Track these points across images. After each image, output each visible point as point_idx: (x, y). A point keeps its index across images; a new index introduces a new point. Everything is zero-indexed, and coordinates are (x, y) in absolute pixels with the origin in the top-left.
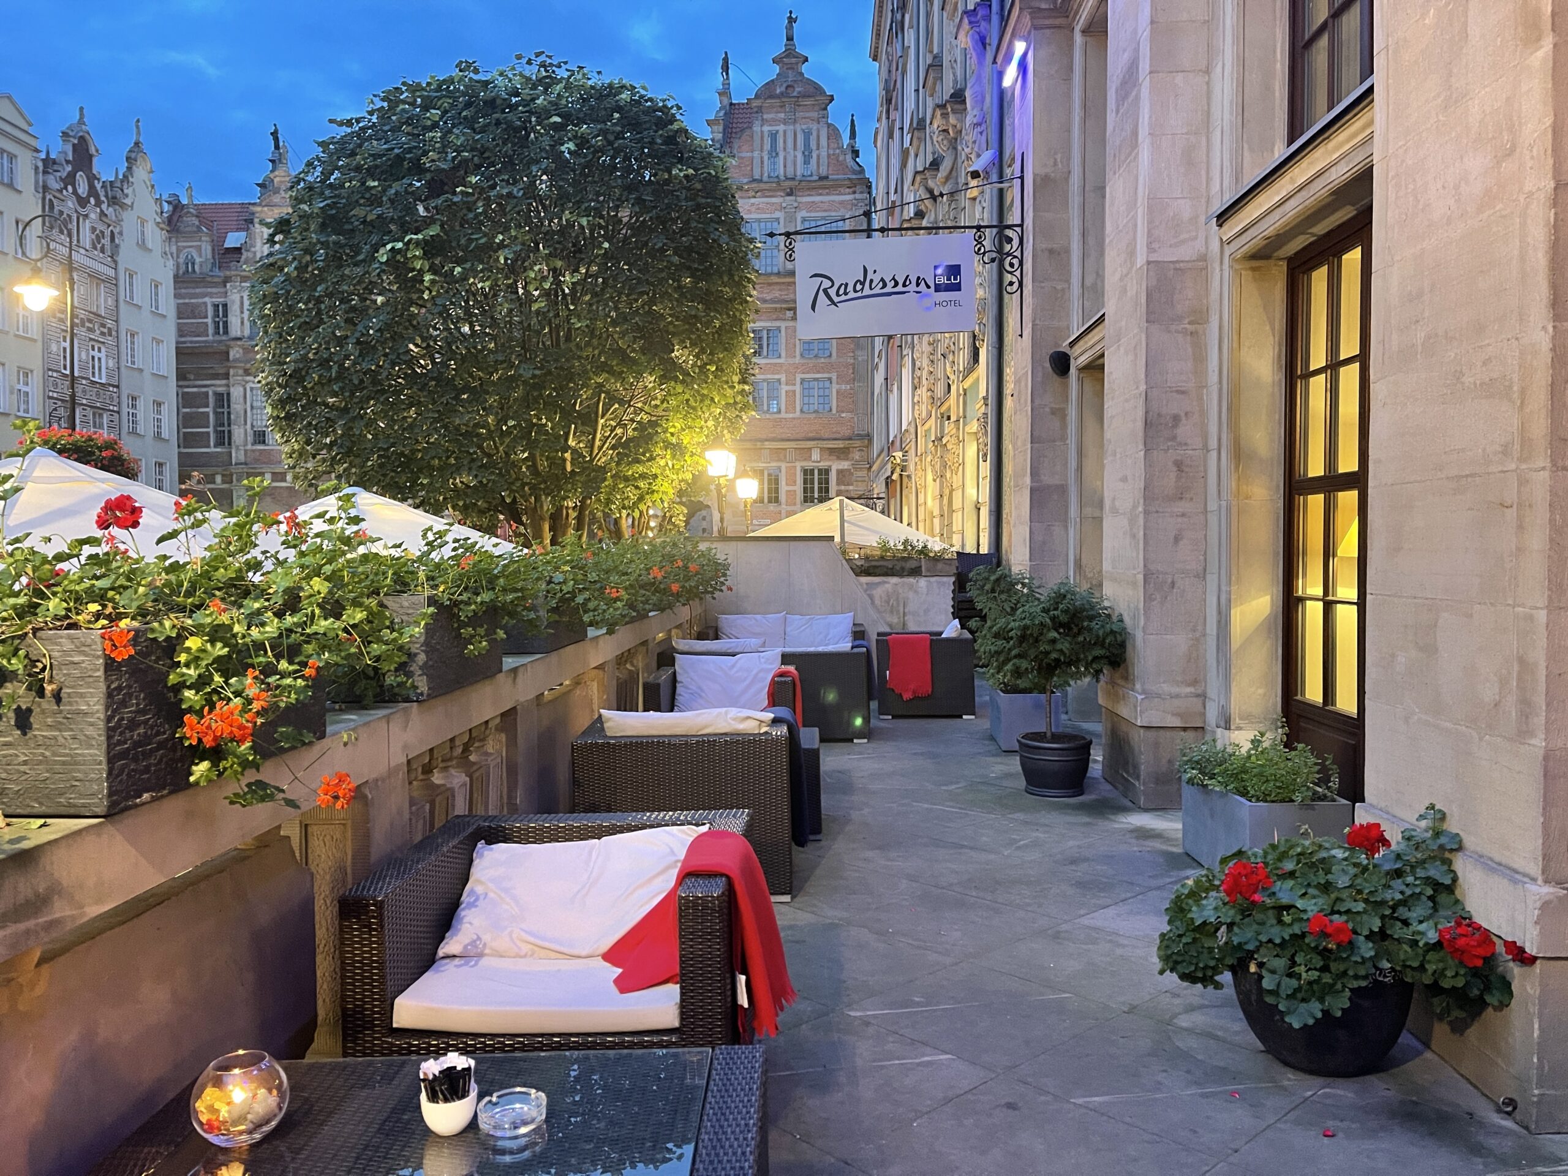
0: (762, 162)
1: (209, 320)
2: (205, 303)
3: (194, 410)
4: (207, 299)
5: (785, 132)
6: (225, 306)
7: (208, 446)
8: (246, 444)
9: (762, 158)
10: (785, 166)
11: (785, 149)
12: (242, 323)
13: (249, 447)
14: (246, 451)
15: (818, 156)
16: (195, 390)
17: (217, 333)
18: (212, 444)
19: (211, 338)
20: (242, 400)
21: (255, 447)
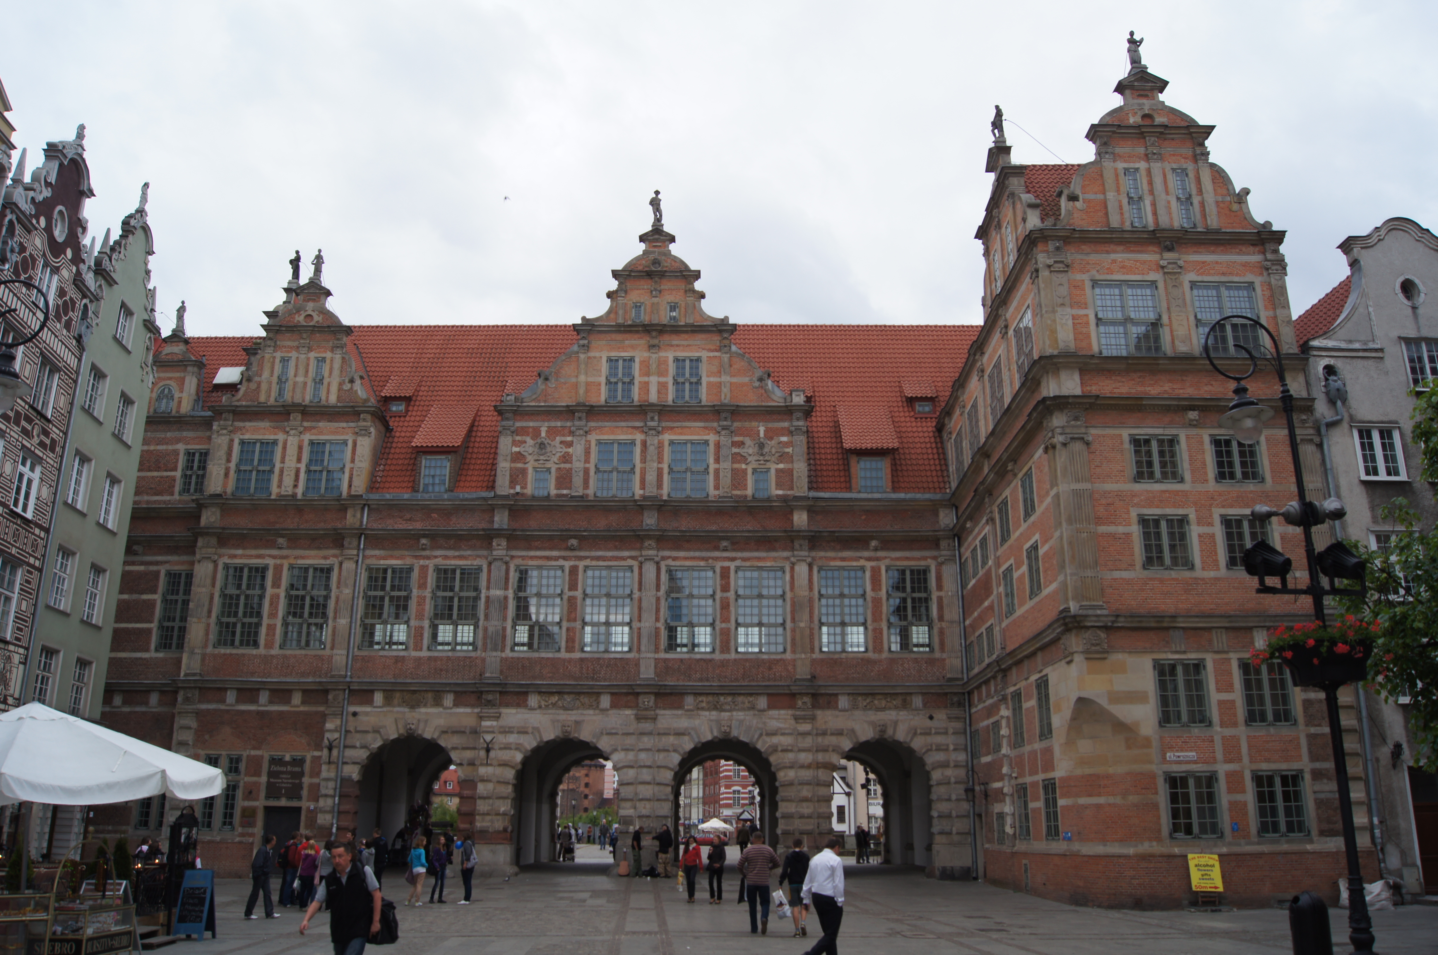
0: (1121, 207)
1: (178, 474)
2: (176, 453)
3: (135, 596)
4: (181, 447)
5: (1149, 171)
6: (205, 455)
7: (147, 650)
8: (205, 646)
9: (1120, 202)
10: (1155, 213)
11: (1151, 192)
12: (227, 475)
13: (210, 650)
14: (204, 657)
15: (1202, 204)
16: (142, 568)
17: (185, 490)
18: (153, 646)
19: (176, 497)
20: (209, 581)
21: (216, 651)
